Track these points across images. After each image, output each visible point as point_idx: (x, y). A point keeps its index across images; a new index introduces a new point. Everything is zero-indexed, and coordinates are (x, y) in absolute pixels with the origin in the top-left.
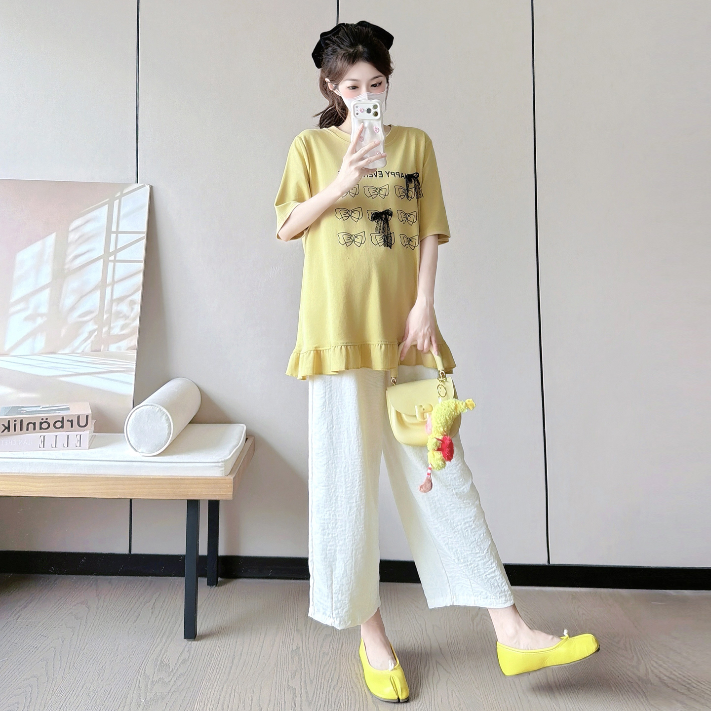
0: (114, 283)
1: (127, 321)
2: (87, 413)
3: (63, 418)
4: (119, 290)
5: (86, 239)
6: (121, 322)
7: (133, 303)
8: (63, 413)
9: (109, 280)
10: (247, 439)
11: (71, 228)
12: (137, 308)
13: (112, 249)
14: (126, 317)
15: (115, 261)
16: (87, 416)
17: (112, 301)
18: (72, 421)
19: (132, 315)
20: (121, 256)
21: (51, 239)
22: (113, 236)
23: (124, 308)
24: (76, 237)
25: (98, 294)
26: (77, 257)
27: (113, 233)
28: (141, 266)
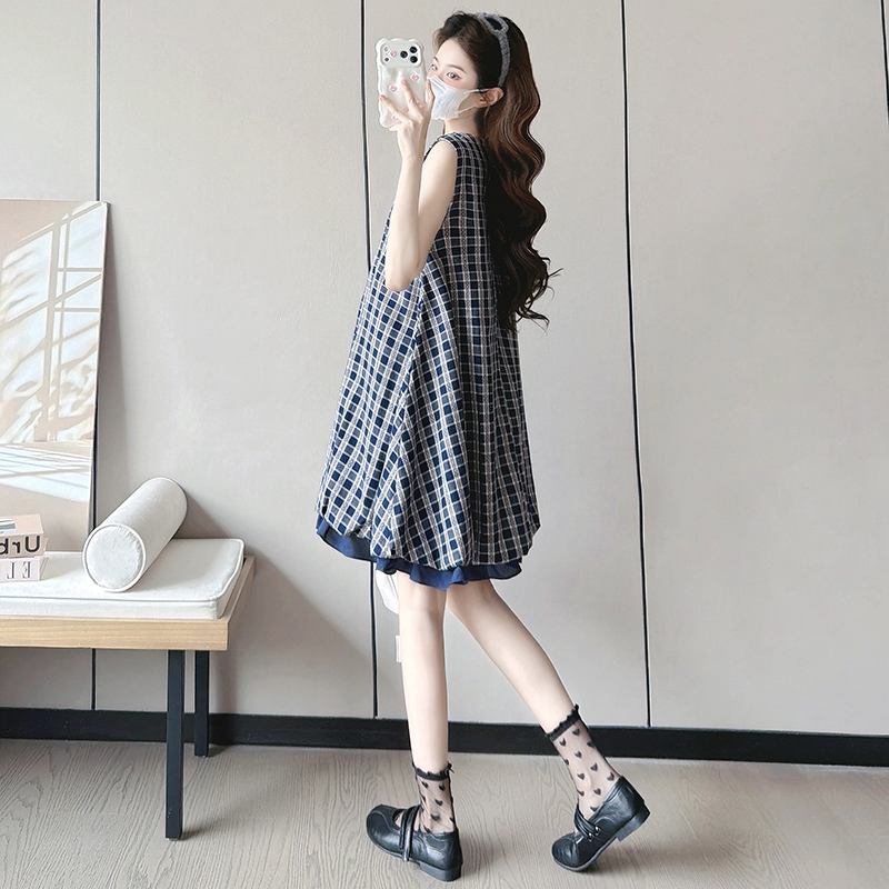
0: (62, 340)
1: (81, 397)
2: (38, 534)
3: (7, 540)
4: (70, 350)
5: (25, 279)
6: (72, 398)
7: (86, 370)
8: (7, 533)
9: (56, 336)
10: (245, 560)
11: (4, 266)
12: (93, 377)
13: (59, 293)
14: (78, 391)
15: (63, 310)
16: (38, 537)
17: (60, 367)
18: (18, 544)
19: (87, 388)
20: (69, 303)
22: (60, 275)
23: (75, 376)
24: (13, 276)
25: (41, 356)
26: (13, 304)
27: (60, 270)
28: (97, 316)
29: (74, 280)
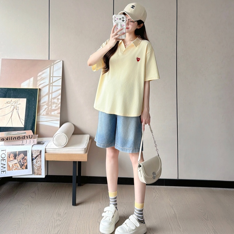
0: (52, 93)
1: (57, 105)
4: (54, 95)
5: (43, 79)
6: (55, 105)
7: (58, 99)
8: (25, 135)
9: (51, 92)
11: (38, 76)
12: (60, 101)
13: (51, 82)
14: (56, 103)
15: (52, 86)
16: (32, 135)
17: (52, 98)
18: (27, 137)
19: (58, 103)
20: (54, 84)
21: (32, 79)
22: (51, 78)
23: (56, 100)
24: (40, 78)
25: (47, 96)
26: (40, 84)
27: (52, 77)
28: (60, 87)
29: (55, 79)
